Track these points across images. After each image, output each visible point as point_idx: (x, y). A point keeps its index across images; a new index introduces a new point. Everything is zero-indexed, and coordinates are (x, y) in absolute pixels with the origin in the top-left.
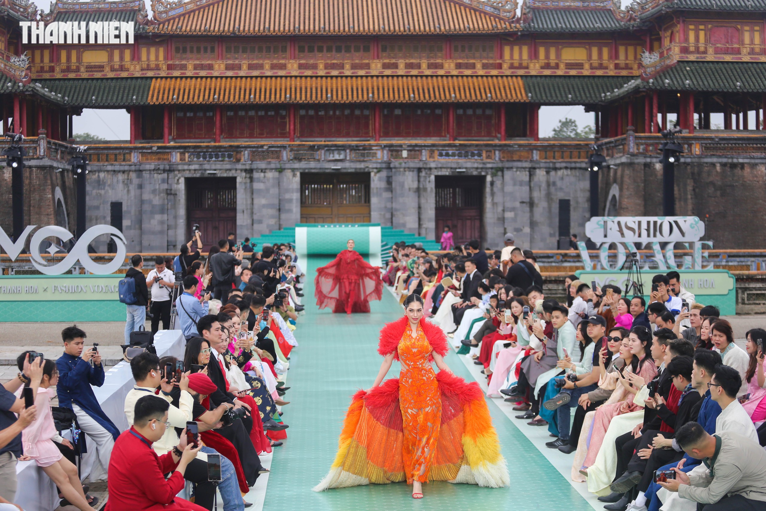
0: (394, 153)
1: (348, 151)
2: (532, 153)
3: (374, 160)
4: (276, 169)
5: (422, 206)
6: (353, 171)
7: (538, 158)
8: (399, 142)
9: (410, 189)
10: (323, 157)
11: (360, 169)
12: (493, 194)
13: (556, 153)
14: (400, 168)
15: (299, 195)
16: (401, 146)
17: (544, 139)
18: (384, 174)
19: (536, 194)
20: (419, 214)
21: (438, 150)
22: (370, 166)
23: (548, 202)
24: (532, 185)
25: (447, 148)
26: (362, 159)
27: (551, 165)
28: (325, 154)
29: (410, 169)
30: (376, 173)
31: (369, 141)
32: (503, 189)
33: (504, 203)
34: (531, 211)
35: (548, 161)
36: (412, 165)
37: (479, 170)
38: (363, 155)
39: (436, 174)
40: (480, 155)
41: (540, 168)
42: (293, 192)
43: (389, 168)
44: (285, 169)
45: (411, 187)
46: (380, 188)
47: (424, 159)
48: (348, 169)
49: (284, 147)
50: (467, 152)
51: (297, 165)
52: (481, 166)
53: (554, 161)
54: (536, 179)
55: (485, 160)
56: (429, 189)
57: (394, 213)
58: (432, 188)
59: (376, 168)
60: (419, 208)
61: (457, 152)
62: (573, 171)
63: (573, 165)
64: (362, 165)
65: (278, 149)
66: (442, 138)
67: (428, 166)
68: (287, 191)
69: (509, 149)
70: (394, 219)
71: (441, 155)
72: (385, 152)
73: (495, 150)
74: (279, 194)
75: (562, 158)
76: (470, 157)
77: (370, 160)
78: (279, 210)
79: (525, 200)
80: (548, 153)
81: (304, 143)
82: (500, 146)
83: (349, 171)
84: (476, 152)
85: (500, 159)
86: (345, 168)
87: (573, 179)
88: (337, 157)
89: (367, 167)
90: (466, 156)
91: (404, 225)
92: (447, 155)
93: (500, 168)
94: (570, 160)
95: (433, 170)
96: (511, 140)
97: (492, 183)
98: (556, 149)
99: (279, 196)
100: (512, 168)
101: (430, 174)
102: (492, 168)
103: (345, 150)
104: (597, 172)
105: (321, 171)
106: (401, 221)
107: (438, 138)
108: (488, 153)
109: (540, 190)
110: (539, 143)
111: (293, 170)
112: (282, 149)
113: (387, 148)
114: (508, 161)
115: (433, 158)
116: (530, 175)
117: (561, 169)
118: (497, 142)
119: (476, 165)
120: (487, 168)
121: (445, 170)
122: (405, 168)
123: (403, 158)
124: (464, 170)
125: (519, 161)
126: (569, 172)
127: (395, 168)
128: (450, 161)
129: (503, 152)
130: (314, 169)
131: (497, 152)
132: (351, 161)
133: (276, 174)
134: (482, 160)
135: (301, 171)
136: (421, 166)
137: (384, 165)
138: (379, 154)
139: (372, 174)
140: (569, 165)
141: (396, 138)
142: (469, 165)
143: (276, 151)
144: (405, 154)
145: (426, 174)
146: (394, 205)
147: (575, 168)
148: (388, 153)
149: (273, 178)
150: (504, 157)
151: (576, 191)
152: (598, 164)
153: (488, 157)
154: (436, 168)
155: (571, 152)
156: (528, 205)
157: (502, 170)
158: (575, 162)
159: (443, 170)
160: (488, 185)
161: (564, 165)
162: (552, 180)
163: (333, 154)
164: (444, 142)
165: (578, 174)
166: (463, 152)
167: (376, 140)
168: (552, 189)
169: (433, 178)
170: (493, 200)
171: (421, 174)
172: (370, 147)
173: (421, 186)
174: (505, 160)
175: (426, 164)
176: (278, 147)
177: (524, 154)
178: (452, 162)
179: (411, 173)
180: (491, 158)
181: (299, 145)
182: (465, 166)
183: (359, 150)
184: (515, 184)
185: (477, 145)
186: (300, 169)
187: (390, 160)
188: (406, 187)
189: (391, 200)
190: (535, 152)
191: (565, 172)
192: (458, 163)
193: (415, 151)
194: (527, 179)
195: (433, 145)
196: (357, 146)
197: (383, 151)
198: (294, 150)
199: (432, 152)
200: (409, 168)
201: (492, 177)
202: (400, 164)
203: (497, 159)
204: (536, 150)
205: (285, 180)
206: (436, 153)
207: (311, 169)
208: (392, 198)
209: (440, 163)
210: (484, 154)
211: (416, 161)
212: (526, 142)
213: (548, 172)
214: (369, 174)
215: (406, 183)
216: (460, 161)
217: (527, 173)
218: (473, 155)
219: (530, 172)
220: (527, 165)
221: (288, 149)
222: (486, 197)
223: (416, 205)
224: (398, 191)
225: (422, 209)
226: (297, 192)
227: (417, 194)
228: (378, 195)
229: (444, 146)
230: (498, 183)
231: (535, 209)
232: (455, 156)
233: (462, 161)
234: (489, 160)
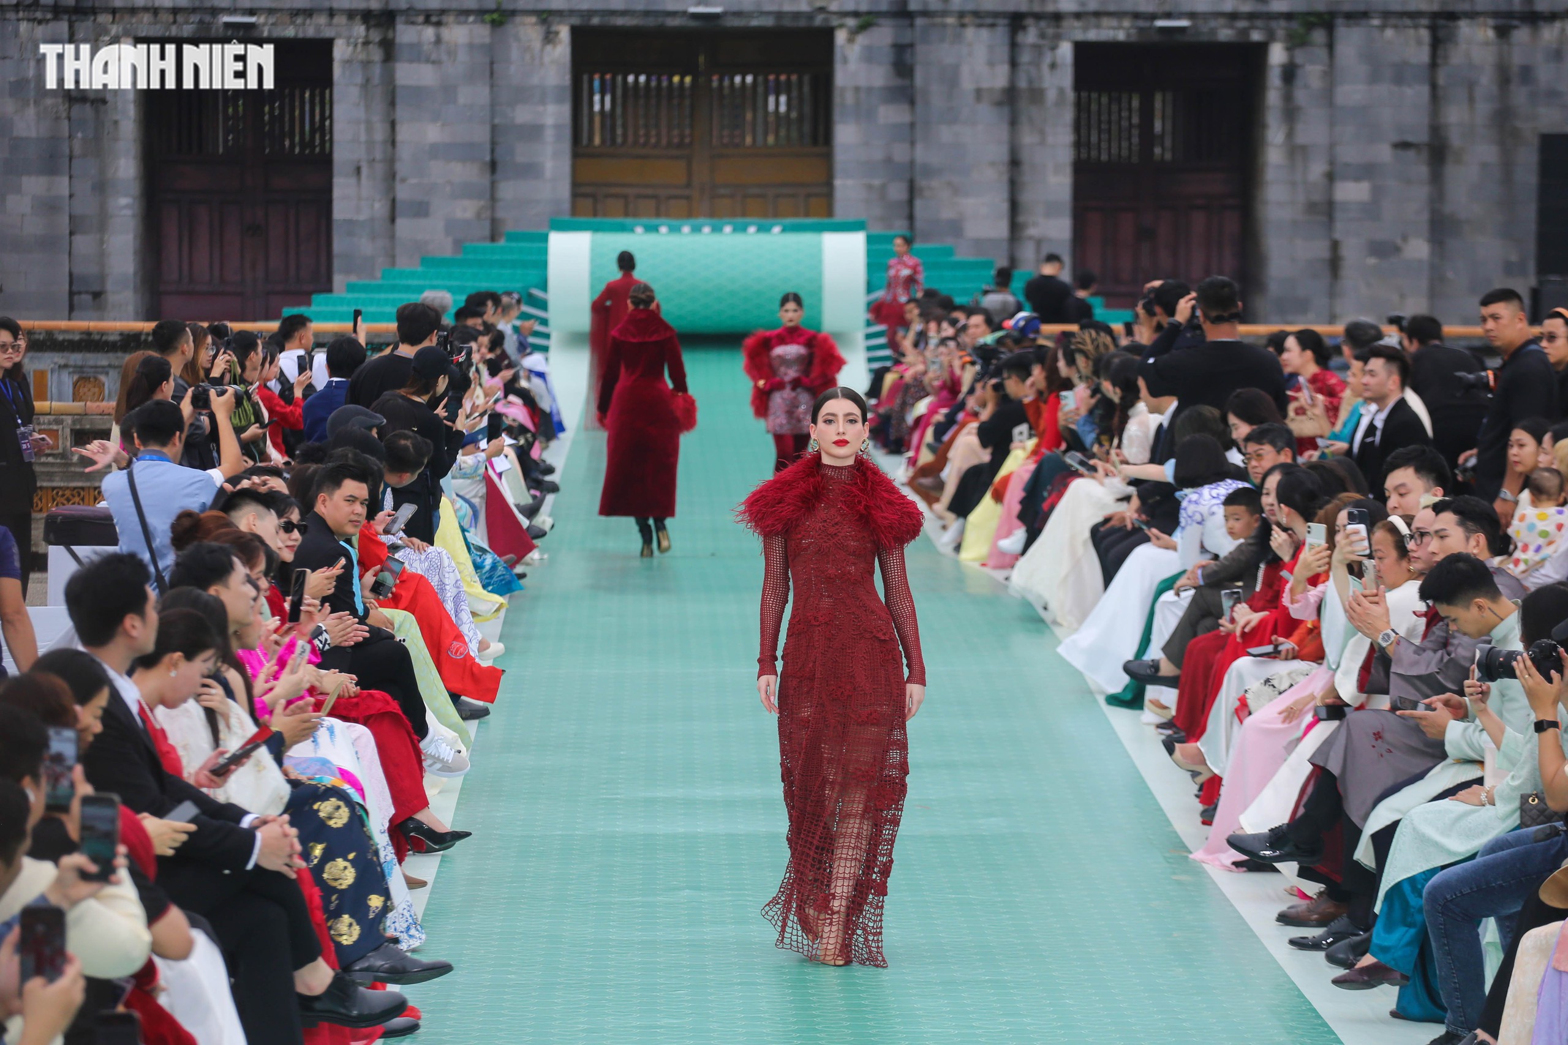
4: (480, 13)
5: (1025, 156)
6: (769, 22)
9: (979, 93)
11: (796, 15)
12: (1291, 113)
14: (945, 13)
15: (566, 109)
18: (884, 35)
19: (1455, 115)
20: (1014, 187)
22: (834, 6)
23: (1502, 143)
24: (1441, 81)
27: (1517, 4)
29: (981, 18)
30: (854, 33)
32: (1328, 96)
33: (1332, 146)
34: (1437, 178)
36: (988, 3)
37: (1241, 24)
39: (1080, 36)
41: (1472, 15)
42: (543, 102)
43: (903, 14)
44: (513, 13)
45: (985, 84)
46: (870, 90)
48: (750, 15)
52: (1247, 7)
54: (1456, 56)
56: (1051, 95)
57: (921, 182)
58: (1061, 90)
59: (856, 14)
60: (1015, 163)
64: (803, 3)
67: (1050, 7)
68: (523, 95)
70: (918, 204)
74: (493, 105)
78: (493, 166)
79: (1410, 138)
83: (754, 22)
86: (739, 14)
89: (822, 10)
91: (955, 228)
93: (1319, 15)
95: (1066, 24)
97: (1289, 73)
99: (493, 115)
100: (1365, 15)
101: (1058, 37)
102: (1289, 16)
105: (651, 22)
106: (947, 214)
109: (1471, 100)
111: (546, 17)
116: (1436, 44)
117: (1552, 17)
119: (1228, 5)
120: (1269, 16)
121: (1114, 22)
122: (961, 15)
124: (1184, 23)
127: (925, 13)
130: (624, 13)
133: (482, 32)
135: (576, 21)
136: (1024, 8)
137: (884, 4)
139: (841, 37)
142: (1203, 4)
145: (1042, 35)
146: (921, 154)
149: (471, 47)
154: (1078, 16)
156: (1425, 155)
157: (1327, 22)
159: (1105, 21)
160: (1274, 79)
162: (1517, 59)
168: (1519, 95)
169: (1065, 51)
170: (1290, 135)
171: (1020, 38)
173: (1022, 83)
179: (984, 33)
184: (1374, 78)
186: (572, 12)
188: (967, 84)
189: (910, 133)
194: (1423, 55)
200: (976, 14)
201: (1289, 49)
205: (515, 53)
207: (613, 13)
208: (912, 125)
213: (1503, 32)
214: (827, 34)
215: (965, 71)
217: (1425, 34)
219: (1433, 29)
220: (1423, 2)
222: (1264, 126)
223: (1001, 153)
224: (937, 97)
225: (1026, 168)
226: (559, 101)
227: (1006, 110)
228: (863, 114)
230: (1312, 72)
231: (1451, 169)
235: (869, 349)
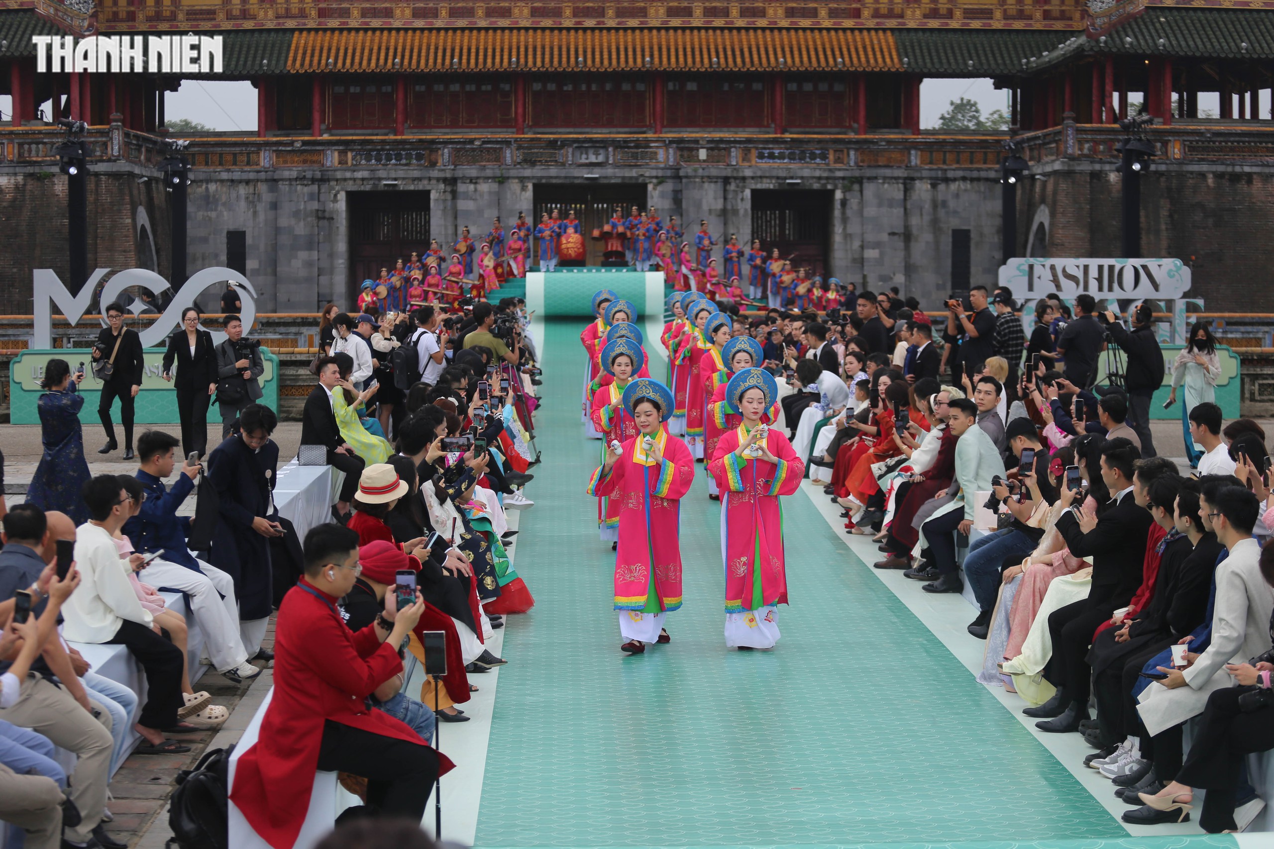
0: (686, 153)
1: (610, 149)
2: (909, 153)
3: (653, 164)
4: (494, 178)
6: (619, 181)
7: (918, 162)
8: (694, 135)
9: (710, 211)
10: (570, 158)
11: (631, 178)
12: (845, 220)
13: (948, 155)
14: (695, 177)
16: (696, 141)
17: (927, 132)
18: (669, 186)
19: (914, 221)
21: (757, 148)
22: (647, 174)
23: (934, 233)
24: (909, 207)
25: (771, 146)
26: (633, 162)
27: (940, 174)
28: (573, 154)
29: (711, 179)
30: (656, 185)
31: (644, 133)
32: (861, 212)
33: (863, 234)
34: (907, 248)
35: (935, 167)
36: (714, 172)
37: (823, 182)
38: (635, 156)
39: (754, 187)
40: (824, 157)
41: (921, 179)
43: (677, 177)
44: (508, 178)
45: (713, 207)
46: (663, 210)
47: (734, 163)
48: (610, 178)
49: (507, 143)
50: (803, 152)
51: (528, 172)
52: (825, 174)
53: (945, 167)
54: (915, 196)
55: (833, 166)
56: (742, 212)
58: (746, 210)
59: (657, 177)
61: (787, 152)
62: (975, 184)
63: (975, 174)
64: (634, 173)
65: (498, 146)
66: (763, 129)
67: (741, 174)
69: (872, 146)
71: (761, 156)
72: (671, 151)
73: (848, 149)
75: (958, 162)
76: (808, 160)
77: (647, 164)
79: (896, 231)
80: (934, 154)
81: (539, 136)
82: (858, 142)
83: (613, 181)
84: (818, 152)
85: (856, 163)
86: (606, 178)
87: (974, 197)
88: (593, 159)
89: (642, 175)
90: (802, 158)
92: (772, 156)
93: (856, 178)
94: (970, 166)
95: (748, 181)
96: (874, 132)
97: (844, 203)
98: (948, 148)
100: (876, 178)
101: (744, 187)
102: (843, 178)
103: (605, 148)
104: (1014, 185)
105: (568, 181)
107: (757, 130)
108: (838, 154)
109: (921, 215)
110: (919, 138)
111: (522, 180)
112: (504, 146)
113: (675, 145)
114: (869, 166)
115: (749, 161)
116: (906, 191)
117: (955, 180)
118: (852, 136)
119: (817, 173)
120: (835, 178)
121: (768, 181)
122: (702, 177)
123: (699, 161)
124: (799, 181)
125: (887, 166)
126: (968, 185)
127: (687, 177)
128: (776, 165)
129: (862, 153)
130: (556, 177)
131: (852, 153)
132: (616, 165)
133: (495, 186)
134: (828, 164)
135: (535, 181)
136: (729, 175)
137: (669, 173)
138: (661, 154)
139: (650, 187)
140: (968, 174)
141: (689, 129)
142: (806, 173)
143: (495, 149)
144: (703, 154)
145: (737, 186)
147: (978, 179)
148: (675, 153)
149: (490, 193)
150: (863, 161)
152: (1016, 173)
153: (838, 160)
154: (753, 178)
155: (972, 153)
156: (902, 238)
157: (860, 181)
158: (979, 170)
159: (765, 180)
160: (837, 205)
161: (960, 174)
162: (940, 197)
163: (587, 154)
164: (767, 136)
165: (982, 189)
166: (797, 152)
167: (655, 133)
168: (941, 213)
169: (748, 193)
170: (845, 229)
171: (728, 187)
172: (646, 144)
173: (729, 207)
174: (865, 164)
175: (737, 170)
176: (497, 142)
177: (895, 155)
178: (779, 168)
179: (712, 185)
180: (842, 163)
181: (532, 140)
182: (800, 173)
183: (629, 147)
184: (880, 205)
185: (820, 141)
186: (533, 177)
187: (678, 163)
188: (705, 207)
190: (913, 152)
191: (962, 185)
192: (788, 169)
193: (720, 149)
194: (901, 195)
195: (749, 141)
196: (625, 142)
197: (667, 150)
198: (524, 148)
199: (747, 151)
200: (709, 177)
201: (844, 192)
202: (695, 170)
203: (852, 163)
204: (916, 148)
205: (509, 195)
206: (754, 153)
207: (551, 177)
209: (760, 169)
210: (831, 156)
211: (721, 165)
212: (900, 136)
213: (934, 186)
214: (644, 186)
215: (704, 202)
216: (792, 166)
217: (901, 186)
218: (813, 157)
219: (905, 184)
220: (900, 173)
221: (514, 146)
222: (834, 226)
224: (692, 213)
227: (722, 218)
229: (767, 141)
230: (854, 202)
231: (913, 244)
232: (784, 158)
233: (794, 166)
234: (838, 166)
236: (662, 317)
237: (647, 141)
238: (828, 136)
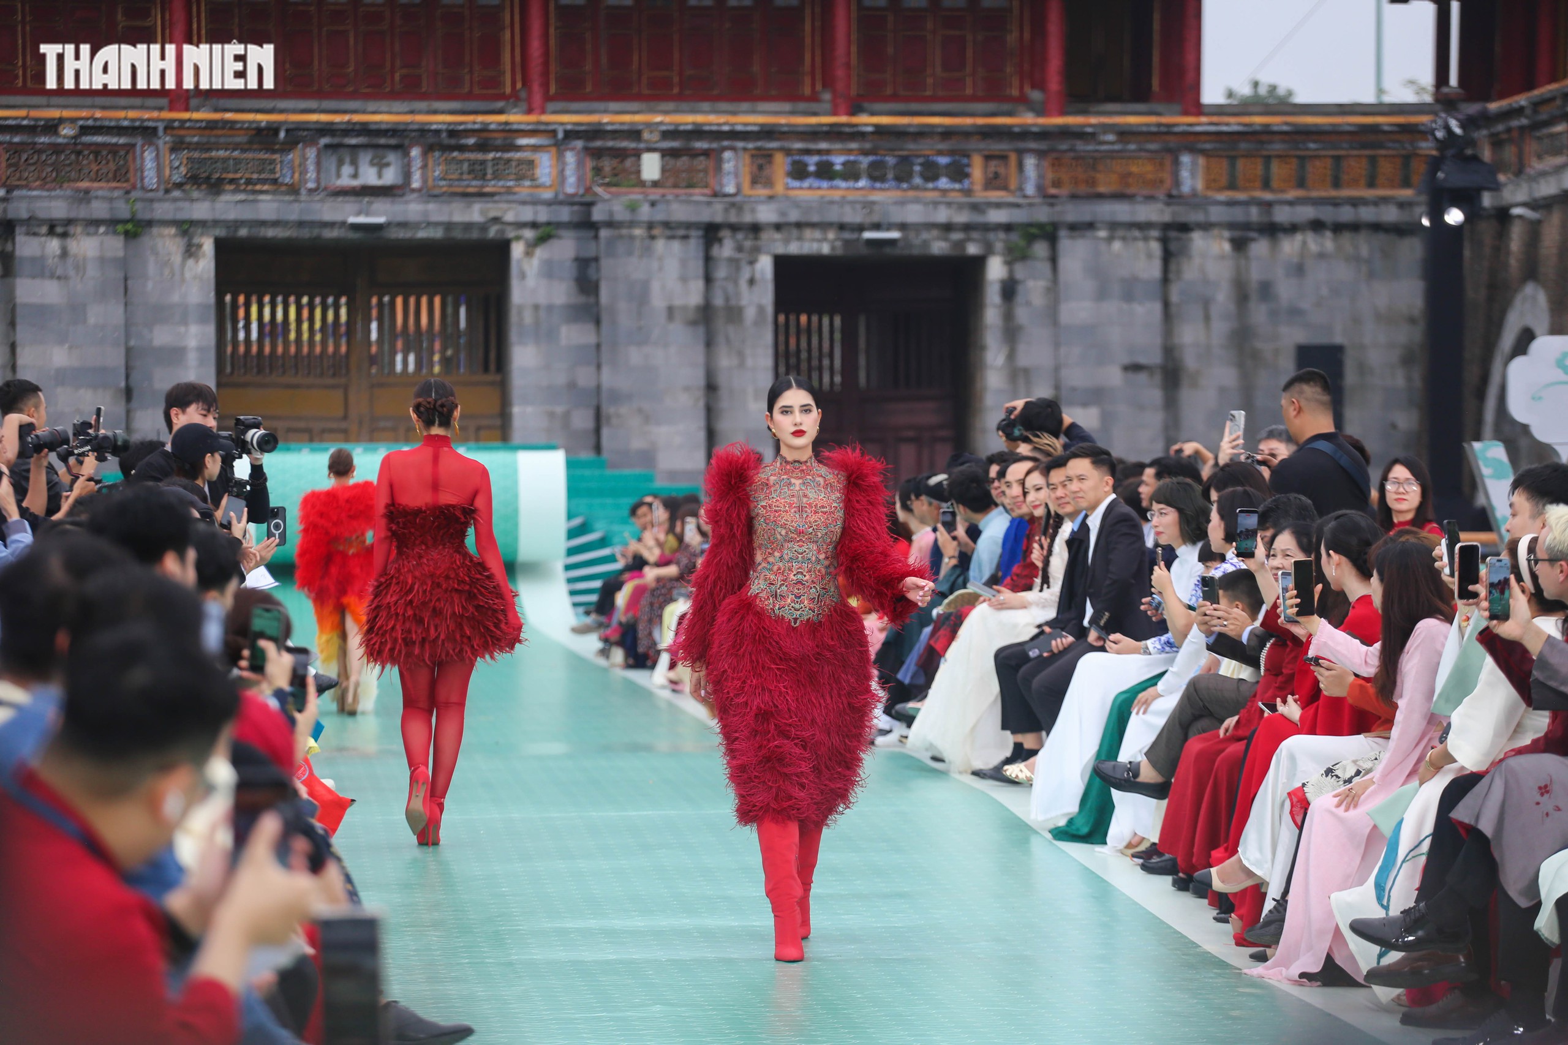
0: (607, 164)
1: (415, 152)
2: (1176, 163)
3: (524, 190)
4: (112, 223)
5: (722, 380)
6: (438, 234)
7: (1200, 185)
8: (627, 118)
9: (671, 311)
10: (311, 174)
11: (468, 226)
12: (1011, 333)
13: (1276, 168)
14: (632, 224)
15: (211, 330)
16: (634, 134)
17: (1219, 110)
18: (565, 248)
19: (1189, 335)
20: (711, 413)
21: (788, 152)
22: (509, 217)
23: (1241, 365)
24: (1174, 298)
25: (823, 145)
26: (474, 185)
27: (1254, 214)
28: (318, 164)
29: (672, 229)
30: (532, 246)
31: (500, 112)
32: (1052, 313)
33: (1057, 369)
34: (1171, 403)
35: (1241, 196)
36: (680, 212)
37: (957, 236)
38: (478, 171)
39: (780, 250)
40: (959, 173)
41: (1206, 227)
42: (184, 322)
43: (586, 225)
44: (150, 223)
45: (678, 302)
46: (550, 308)
47: (730, 189)
48: (416, 226)
49: (148, 132)
50: (905, 161)
51: (201, 209)
52: (962, 218)
53: (1268, 196)
54: (1190, 271)
55: (981, 195)
56: (750, 313)
57: (608, 409)
58: (761, 309)
59: (534, 225)
60: (711, 387)
61: (865, 161)
62: (1346, 238)
63: (1346, 214)
64: (475, 213)
65: (122, 140)
66: (802, 106)
67: (747, 218)
68: (162, 313)
69: (1080, 146)
70: (605, 432)
71: (799, 172)
72: (570, 158)
73: (1021, 153)
74: (128, 325)
75: (1301, 183)
76: (917, 181)
77: (509, 191)
78: (129, 393)
79: (1142, 360)
80: (1240, 164)
81: (229, 116)
82: (1044, 134)
83: (421, 234)
84: (943, 160)
85: (1040, 189)
86: (403, 225)
87: (1343, 272)
88: (369, 176)
89: (496, 220)
90: (903, 177)
91: (647, 458)
92: (825, 172)
93: (1040, 226)
94: (1333, 193)
95: (765, 236)
96: (1084, 112)
97: (1009, 290)
98: (1277, 147)
99: (128, 336)
100: (1091, 226)
101: (756, 251)
102: (1008, 228)
103: (402, 148)
104: (1458, 229)
105: (305, 233)
106: (637, 444)
107: (787, 106)
108: (993, 165)
109: (1207, 318)
110: (1202, 124)
111: (187, 228)
112: (139, 141)
113: (579, 144)
114: (1074, 197)
115: (769, 183)
116: (1167, 257)
117: (1293, 229)
118: (1028, 119)
119: (942, 215)
120: (987, 228)
121: (817, 234)
122: (650, 226)
123: (642, 184)
124: (894, 235)
125: (1119, 196)
126: (1328, 242)
127: (610, 224)
128: (836, 195)
129: (1057, 164)
130: (276, 224)
131: (1030, 162)
132: (429, 194)
133: (115, 245)
134: (968, 192)
135: (221, 232)
136: (719, 218)
137: (565, 214)
138: (545, 166)
139: (517, 250)
140: (1327, 214)
141: (613, 106)
142: (914, 214)
143: (114, 149)
144: (651, 166)
145: (740, 249)
146: (608, 378)
147: (1355, 227)
148: (580, 164)
149: (102, 260)
150: (1057, 184)
151: (1356, 320)
152: (1466, 199)
153: (994, 182)
154: (778, 227)
155: (1337, 159)
156: (1158, 378)
157: (1049, 233)
158: (1355, 202)
159: (808, 233)
160: (993, 296)
161: (1307, 213)
162: (1255, 274)
163: (354, 163)
164: (813, 120)
165: (1364, 251)
166: (891, 160)
167: (529, 111)
168: (1259, 314)
169: (765, 265)
170: (1011, 356)
171: (715, 251)
172: (507, 139)
173: (718, 301)
174: (1064, 191)
175: (739, 207)
176: (119, 130)
177: (1141, 168)
178: (843, 202)
179: (676, 245)
180: (1005, 188)
181: (211, 125)
182: (897, 216)
183: (462, 148)
184: (1102, 294)
185: (947, 134)
186: (216, 223)
187: (588, 190)
188: (658, 302)
189: (596, 355)
190: (1186, 159)
191: (1313, 243)
192: (869, 205)
193: (694, 154)
194: (1154, 270)
195: (768, 133)
196: (453, 133)
197: (560, 156)
198: (190, 147)
199: (762, 160)
200: (667, 225)
201: (1009, 263)
202: (633, 208)
203: (1030, 189)
204: (1192, 150)
205: (152, 269)
206: (781, 164)
207: (263, 223)
208: (598, 346)
209: (796, 204)
210: (977, 171)
211: (698, 195)
212: (1153, 119)
213: (1239, 245)
214: (502, 248)
215: (656, 287)
216: (877, 197)
217: (1155, 247)
218: (931, 173)
219: (1164, 241)
220: (1154, 212)
221: (164, 141)
222: (983, 348)
223: (698, 378)
224: (625, 319)
225: (723, 393)
226: (202, 321)
227: (701, 330)
228: (544, 335)
229: (814, 134)
230: (1034, 289)
231: (1186, 395)
232: (856, 177)
233: (885, 196)
234: (995, 196)
235: (570, 581)
236: (559, 565)
237: (510, 132)
238: (968, 121)
